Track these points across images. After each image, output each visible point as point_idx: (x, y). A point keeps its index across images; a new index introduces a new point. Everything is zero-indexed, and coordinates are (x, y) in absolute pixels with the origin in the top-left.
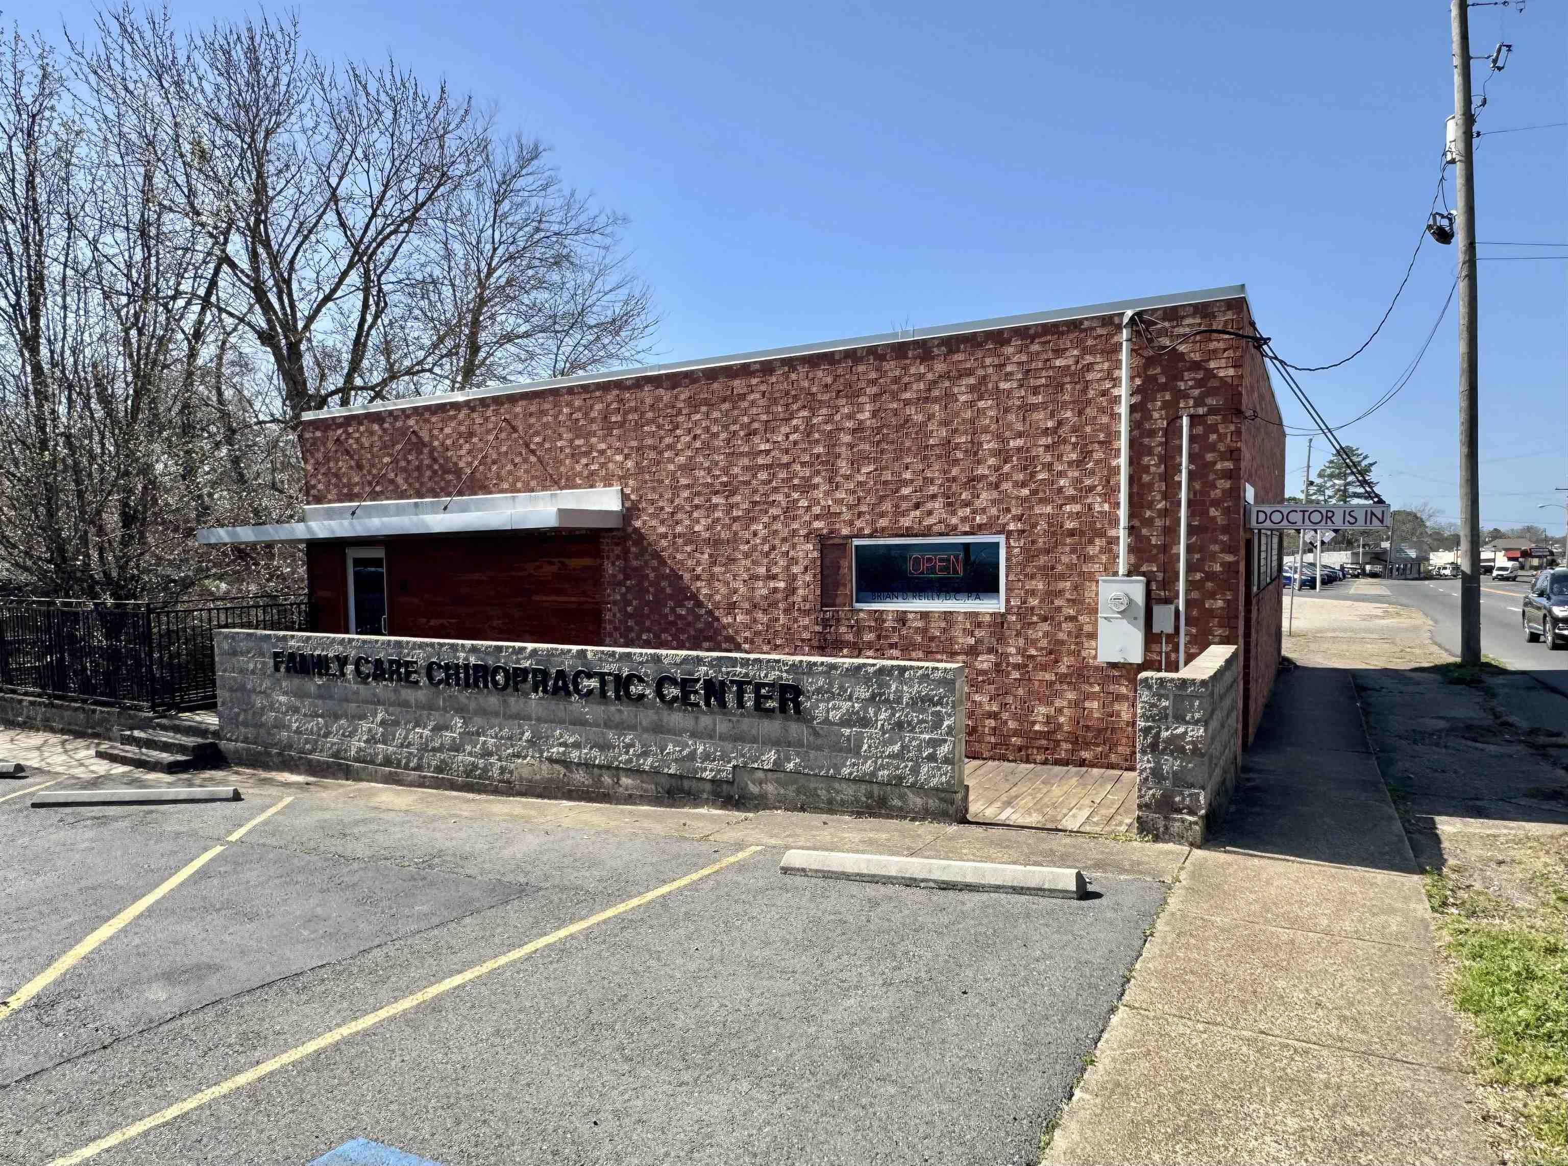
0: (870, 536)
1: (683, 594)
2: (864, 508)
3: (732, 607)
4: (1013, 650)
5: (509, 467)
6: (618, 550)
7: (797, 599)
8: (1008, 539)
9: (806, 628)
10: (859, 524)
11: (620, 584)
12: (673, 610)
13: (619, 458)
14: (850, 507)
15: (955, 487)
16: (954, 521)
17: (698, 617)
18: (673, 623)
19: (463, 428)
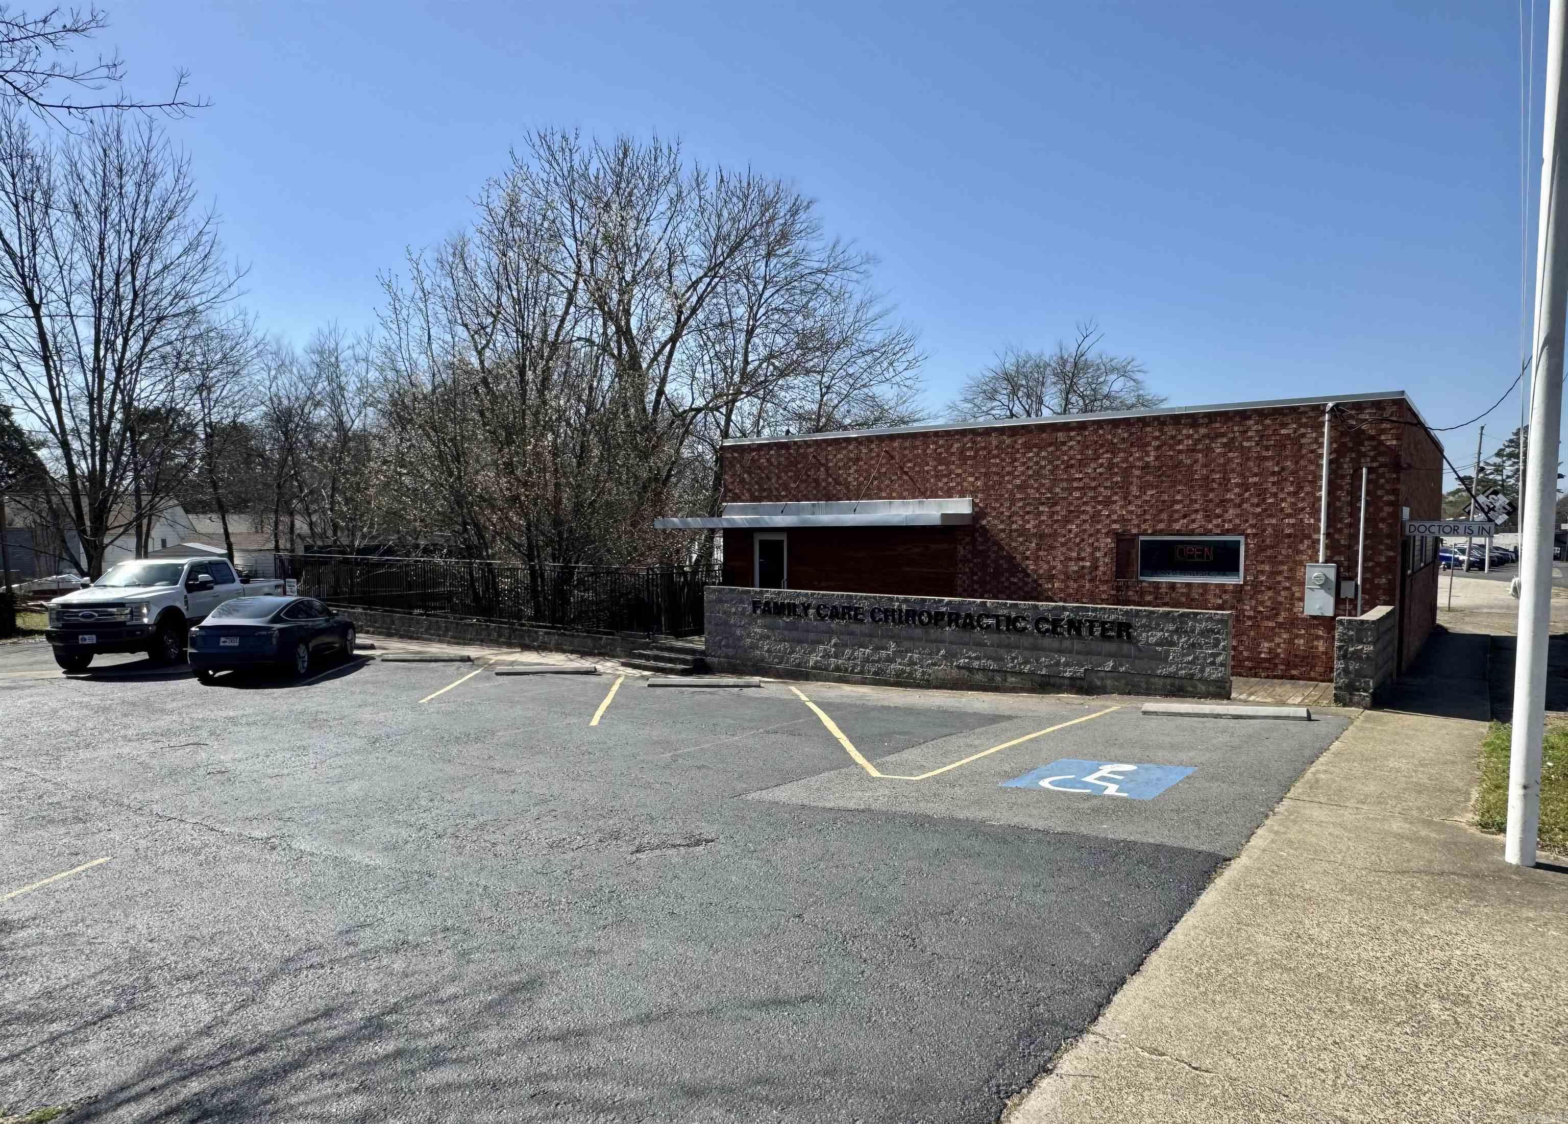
0: (1151, 534)
1: (1015, 568)
2: (1148, 517)
3: (1051, 578)
4: (1248, 608)
5: (887, 482)
6: (968, 539)
7: (1099, 573)
8: (1246, 539)
9: (1104, 592)
10: (1143, 527)
11: (969, 561)
12: (1008, 579)
13: (971, 479)
14: (1138, 516)
15: (1211, 506)
16: (1210, 526)
17: (1026, 584)
18: (1008, 588)
19: (852, 455)
